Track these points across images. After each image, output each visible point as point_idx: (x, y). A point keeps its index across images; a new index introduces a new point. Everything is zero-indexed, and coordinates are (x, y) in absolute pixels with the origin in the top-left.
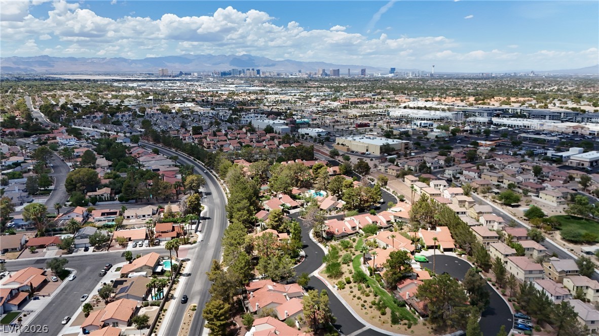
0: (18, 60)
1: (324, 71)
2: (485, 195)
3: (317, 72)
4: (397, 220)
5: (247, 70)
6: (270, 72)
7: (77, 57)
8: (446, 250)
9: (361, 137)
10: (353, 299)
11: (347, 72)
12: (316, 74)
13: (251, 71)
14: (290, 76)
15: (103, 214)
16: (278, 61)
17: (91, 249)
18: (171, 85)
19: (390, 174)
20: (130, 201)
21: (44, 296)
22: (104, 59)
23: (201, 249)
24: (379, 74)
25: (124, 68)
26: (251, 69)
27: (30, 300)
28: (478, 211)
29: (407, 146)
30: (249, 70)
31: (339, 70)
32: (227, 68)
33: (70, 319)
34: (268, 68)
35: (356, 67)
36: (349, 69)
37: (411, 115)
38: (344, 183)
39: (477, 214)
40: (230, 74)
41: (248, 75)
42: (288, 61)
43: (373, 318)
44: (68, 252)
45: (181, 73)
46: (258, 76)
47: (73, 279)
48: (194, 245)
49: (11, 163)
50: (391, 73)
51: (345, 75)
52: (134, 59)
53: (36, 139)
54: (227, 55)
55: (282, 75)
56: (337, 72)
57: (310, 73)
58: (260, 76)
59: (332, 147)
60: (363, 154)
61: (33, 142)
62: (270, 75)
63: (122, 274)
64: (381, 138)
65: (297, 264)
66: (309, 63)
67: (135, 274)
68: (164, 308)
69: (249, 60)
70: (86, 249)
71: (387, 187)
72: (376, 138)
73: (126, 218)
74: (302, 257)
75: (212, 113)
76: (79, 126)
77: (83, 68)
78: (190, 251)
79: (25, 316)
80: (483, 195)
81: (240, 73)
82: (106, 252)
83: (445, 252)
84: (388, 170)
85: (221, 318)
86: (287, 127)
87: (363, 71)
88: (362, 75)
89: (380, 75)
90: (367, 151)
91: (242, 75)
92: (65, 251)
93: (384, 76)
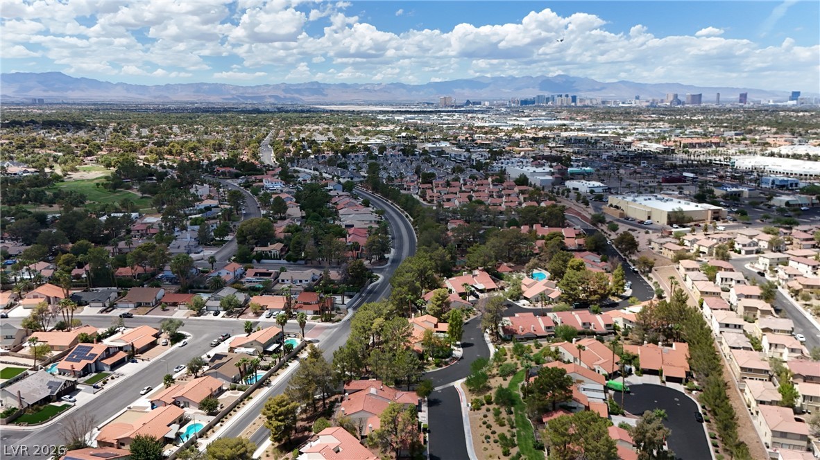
0: (288, 88)
1: (676, 96)
2: (808, 303)
3: (665, 98)
4: (627, 325)
5: (558, 96)
6: (591, 99)
7: (349, 83)
8: (670, 379)
9: (647, 198)
10: (480, 426)
11: (715, 98)
12: (662, 101)
13: (563, 97)
14: (621, 105)
15: (256, 275)
16: (608, 83)
17: (222, 313)
18: (446, 118)
19: (665, 256)
20: (299, 262)
21: (143, 360)
22: (379, 85)
23: (340, 330)
24: (771, 101)
25: (401, 96)
26: (564, 95)
27: (128, 361)
28: (764, 327)
29: (716, 215)
30: (561, 96)
31: (701, 95)
32: (530, 94)
33: (152, 390)
34: (592, 93)
35: (733, 90)
36: (718, 94)
37: (770, 166)
38: (570, 263)
39: (761, 331)
40: (533, 102)
41: (559, 103)
42: (623, 82)
43: (491, 457)
44: (198, 314)
45: (468, 103)
46: (573, 104)
47: (183, 346)
48: (336, 324)
49: (203, 207)
50: (792, 100)
51: (712, 102)
52: (416, 84)
53: (244, 181)
54: (534, 76)
55: (608, 102)
56: (697, 98)
57: (654, 100)
58: (576, 104)
59: (601, 209)
60: (642, 222)
61: (240, 184)
62: (591, 102)
63: (231, 348)
64: (679, 200)
65: (442, 366)
66: (656, 85)
67: (243, 350)
68: (250, 396)
69: (566, 83)
70: (217, 314)
71: (650, 275)
72: (672, 200)
73: (280, 281)
74: (456, 358)
75: (465, 156)
76: (301, 167)
77: (355, 97)
78: (326, 331)
79: (113, 378)
80: (804, 302)
81: (548, 100)
82: (236, 319)
83: (667, 383)
84: (663, 250)
85: (280, 418)
86: (550, 178)
87: (743, 97)
88: (741, 101)
89: (771, 103)
90: (649, 218)
91: (550, 103)
92: (195, 313)
93: (779, 104)
